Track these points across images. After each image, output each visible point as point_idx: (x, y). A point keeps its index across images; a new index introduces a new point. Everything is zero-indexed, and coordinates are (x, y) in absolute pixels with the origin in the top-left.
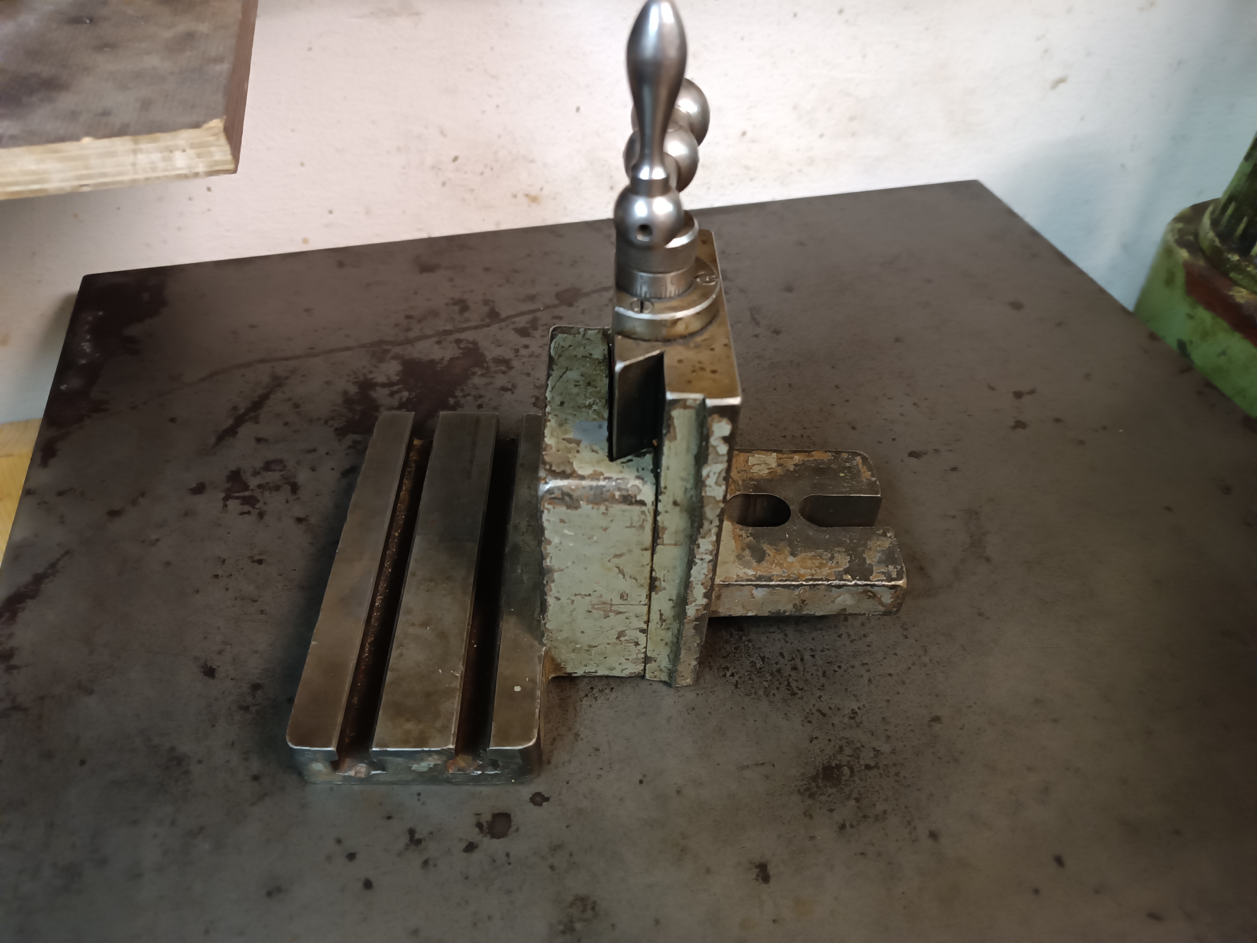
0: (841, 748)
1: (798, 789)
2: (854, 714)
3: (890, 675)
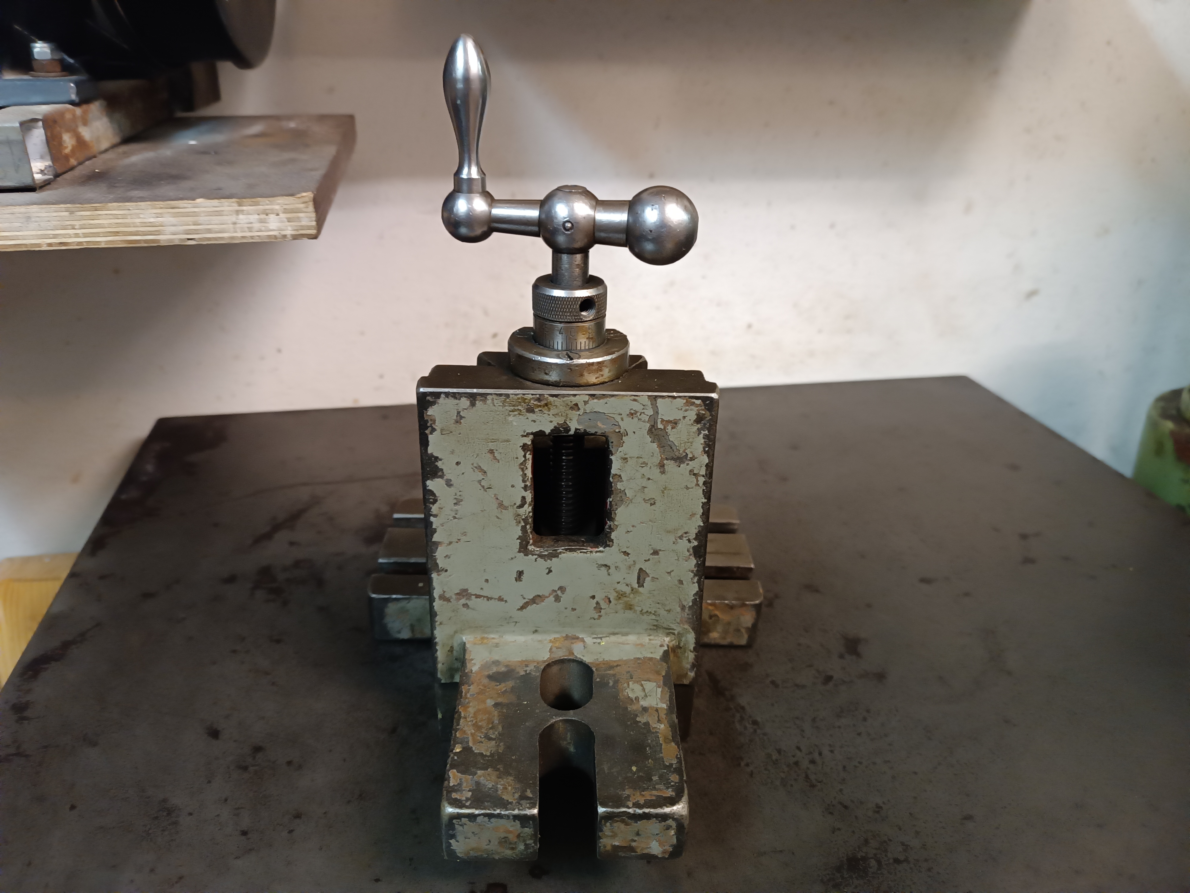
0: (866, 841)
1: (820, 878)
2: (878, 809)
3: (915, 773)
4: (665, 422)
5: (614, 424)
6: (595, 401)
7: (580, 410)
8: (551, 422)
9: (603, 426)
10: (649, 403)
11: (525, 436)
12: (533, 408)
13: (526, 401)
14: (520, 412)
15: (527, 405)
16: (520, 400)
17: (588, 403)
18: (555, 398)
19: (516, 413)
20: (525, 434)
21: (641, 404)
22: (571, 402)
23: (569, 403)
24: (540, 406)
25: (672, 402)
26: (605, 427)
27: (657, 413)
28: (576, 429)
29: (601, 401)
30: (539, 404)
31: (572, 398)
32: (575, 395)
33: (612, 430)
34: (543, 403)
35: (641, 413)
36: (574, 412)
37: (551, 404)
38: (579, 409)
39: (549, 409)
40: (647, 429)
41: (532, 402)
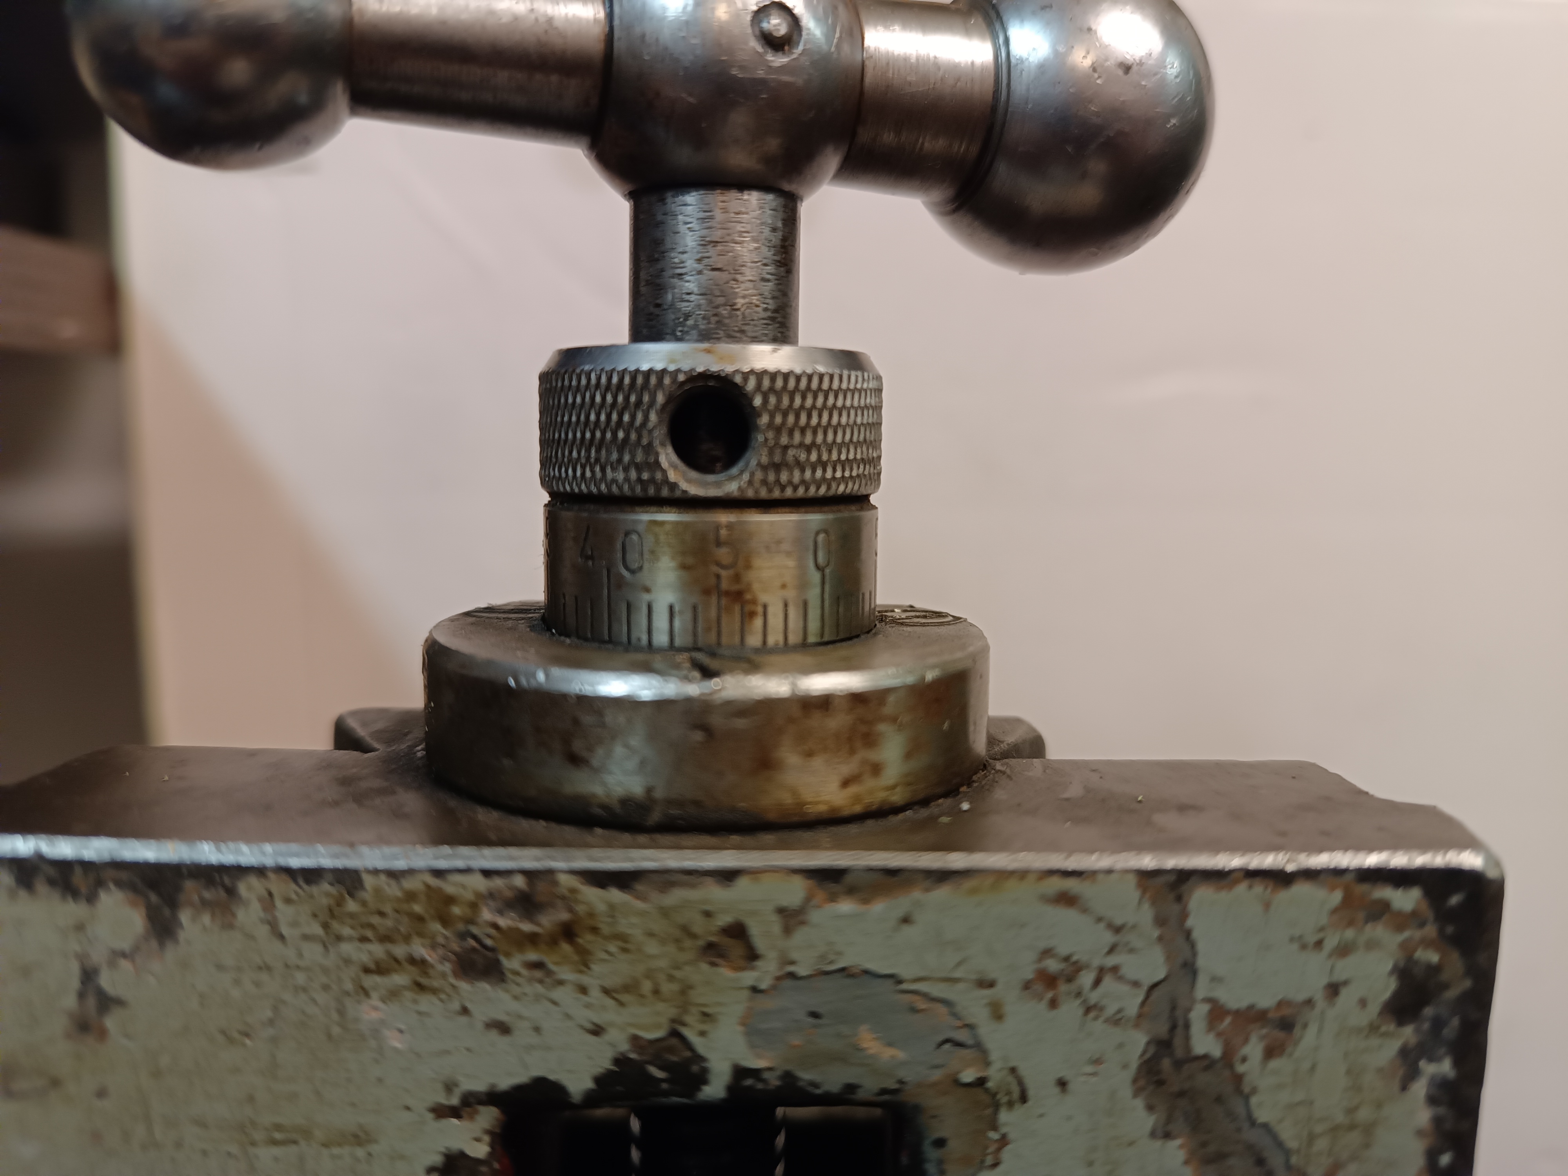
4: (1228, 1020)
5: (947, 1041)
6: (846, 906)
7: (759, 963)
8: (597, 1031)
9: (888, 1053)
10: (1145, 915)
11: (454, 1112)
12: (492, 950)
13: (456, 910)
14: (425, 974)
15: (463, 936)
16: (417, 908)
17: (803, 923)
18: (615, 895)
19: (399, 979)
20: (455, 1101)
21: (1100, 920)
22: (708, 914)
23: (699, 925)
24: (533, 939)
25: (1267, 906)
26: (901, 1055)
27: (1189, 969)
28: (740, 1073)
29: (878, 907)
30: (527, 927)
31: (715, 893)
32: (728, 876)
33: (936, 1075)
34: (548, 921)
35: (1101, 973)
36: (725, 973)
37: (595, 930)
38: (752, 956)
39: (584, 960)
40: (1134, 1065)
41: (487, 915)
